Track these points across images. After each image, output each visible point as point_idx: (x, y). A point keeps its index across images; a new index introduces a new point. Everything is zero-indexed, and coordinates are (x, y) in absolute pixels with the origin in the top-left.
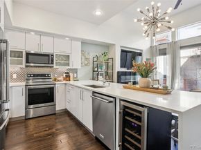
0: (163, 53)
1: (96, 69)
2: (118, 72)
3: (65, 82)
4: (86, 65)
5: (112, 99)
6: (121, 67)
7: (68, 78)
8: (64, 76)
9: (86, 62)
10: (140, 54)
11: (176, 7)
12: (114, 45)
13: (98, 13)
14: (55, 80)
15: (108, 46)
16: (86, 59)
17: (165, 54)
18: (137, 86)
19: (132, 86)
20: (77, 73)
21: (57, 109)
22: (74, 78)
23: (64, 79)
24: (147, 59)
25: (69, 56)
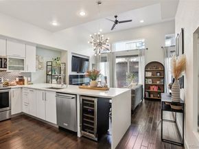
0: (104, 60)
1: (50, 73)
2: (70, 76)
3: (18, 86)
4: (40, 69)
5: (74, 96)
6: (72, 71)
7: (21, 81)
8: (17, 79)
9: (40, 66)
10: (88, 60)
11: (112, 29)
12: (66, 51)
13: (55, 24)
14: (7, 84)
15: (61, 52)
16: (40, 63)
17: (106, 61)
18: (89, 86)
19: (85, 87)
20: (30, 76)
21: (12, 113)
22: (28, 82)
23: (17, 83)
24: (93, 65)
25: (23, 60)
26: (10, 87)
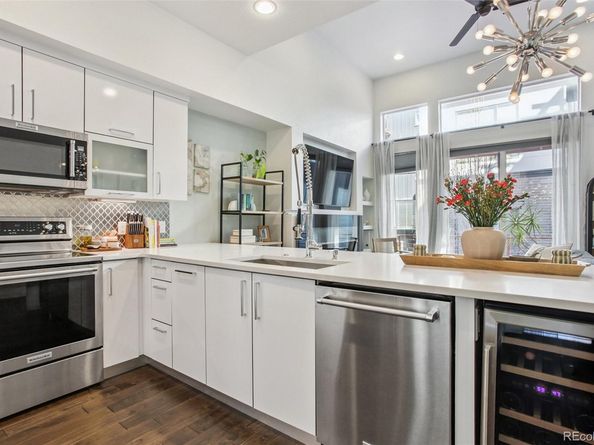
1: (233, 206)
4: (196, 189)
7: (136, 232)
8: (123, 227)
9: (199, 182)
11: (454, 43)
12: (287, 128)
14: (87, 245)
15: (264, 131)
16: (198, 169)
17: (411, 168)
20: (165, 217)
22: (160, 236)
23: (123, 240)
24: (365, 181)
25: (145, 152)
26: (98, 255)
